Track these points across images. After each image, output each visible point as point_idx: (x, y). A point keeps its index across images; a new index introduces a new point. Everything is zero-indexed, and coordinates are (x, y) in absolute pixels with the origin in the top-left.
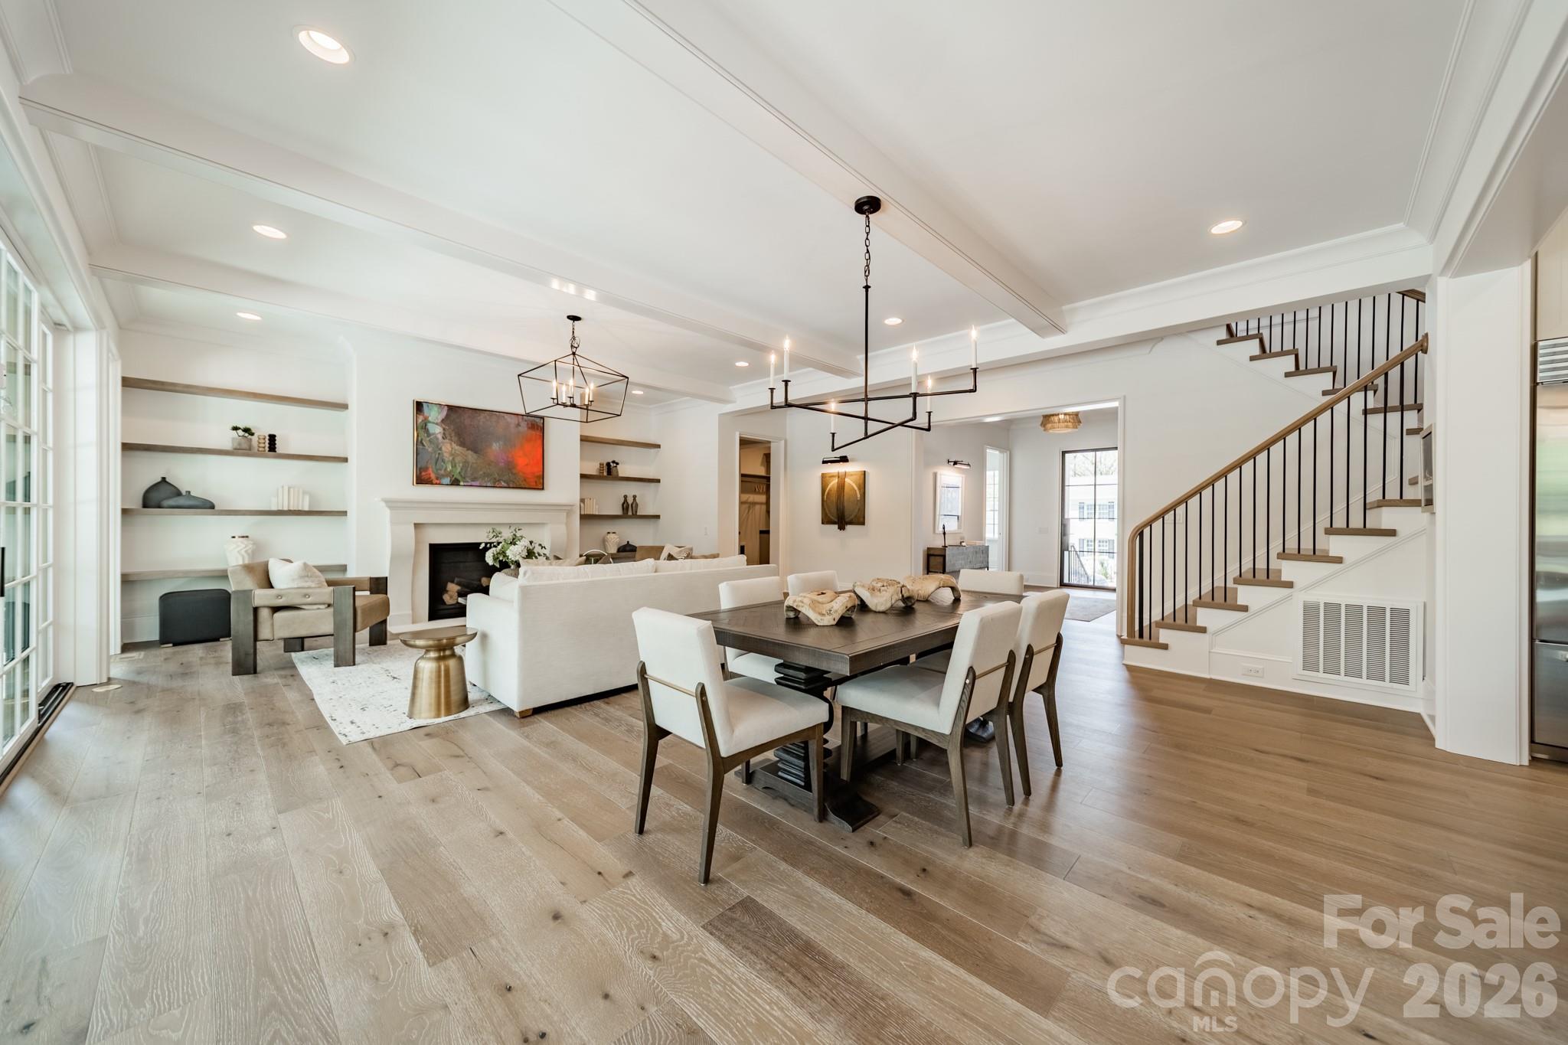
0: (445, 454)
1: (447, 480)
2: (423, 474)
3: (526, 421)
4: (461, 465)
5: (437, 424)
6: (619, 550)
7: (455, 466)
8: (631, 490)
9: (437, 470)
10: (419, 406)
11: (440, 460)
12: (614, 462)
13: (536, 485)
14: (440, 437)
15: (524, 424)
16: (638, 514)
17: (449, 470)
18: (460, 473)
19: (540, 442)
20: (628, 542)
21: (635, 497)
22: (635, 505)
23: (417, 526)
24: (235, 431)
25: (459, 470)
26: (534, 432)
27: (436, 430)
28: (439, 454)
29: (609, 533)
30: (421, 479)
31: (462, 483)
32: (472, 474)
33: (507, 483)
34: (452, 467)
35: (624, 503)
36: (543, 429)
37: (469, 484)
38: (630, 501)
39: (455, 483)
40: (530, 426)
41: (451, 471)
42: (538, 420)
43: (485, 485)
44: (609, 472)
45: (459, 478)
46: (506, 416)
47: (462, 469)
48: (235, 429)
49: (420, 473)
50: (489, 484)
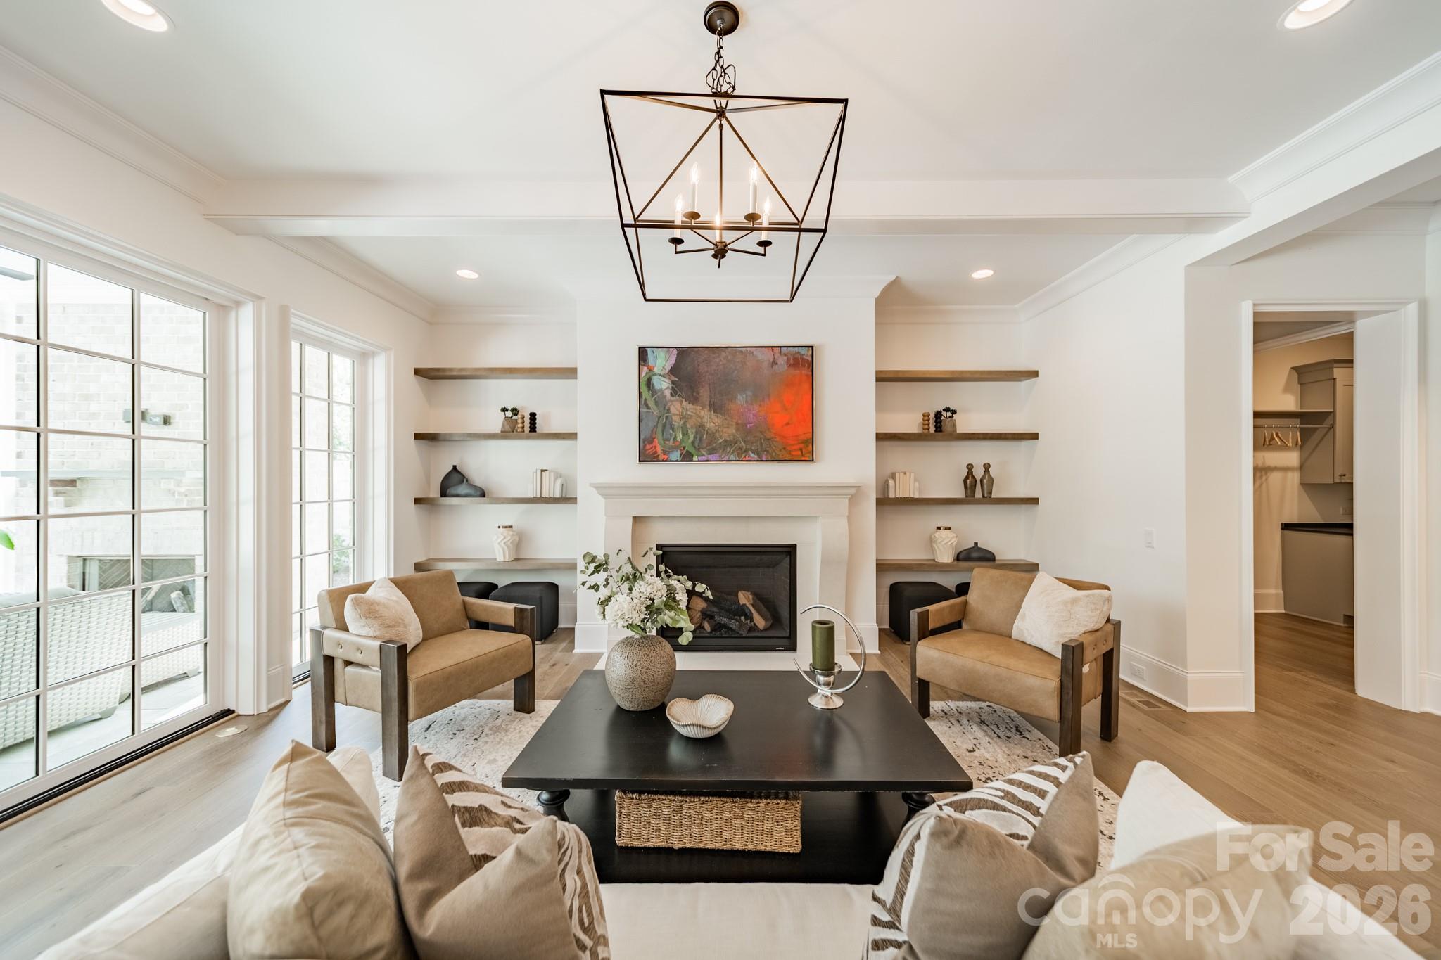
0: (674, 417)
1: (676, 455)
2: (648, 447)
3: (785, 355)
4: (694, 431)
5: (663, 376)
6: (958, 558)
7: (687, 433)
8: (978, 455)
9: (664, 440)
10: (642, 351)
11: (668, 426)
12: (947, 410)
13: (802, 455)
14: (667, 393)
15: (782, 361)
16: (993, 496)
17: (678, 439)
18: (692, 443)
19: (807, 386)
20: (976, 544)
21: (987, 467)
22: (988, 480)
23: (636, 519)
24: (503, 413)
25: (691, 439)
26: (798, 371)
27: (663, 384)
28: (667, 417)
29: (939, 528)
30: (646, 456)
31: (695, 458)
32: (709, 444)
33: (758, 454)
34: (683, 435)
35: (967, 478)
36: (811, 365)
37: (705, 458)
38: (978, 473)
39: (687, 457)
40: (792, 362)
41: (681, 441)
42: (803, 351)
43: (726, 458)
44: (939, 427)
45: (692, 451)
46: (756, 352)
47: (695, 437)
48: (504, 410)
49: (645, 446)
50: (732, 457)
